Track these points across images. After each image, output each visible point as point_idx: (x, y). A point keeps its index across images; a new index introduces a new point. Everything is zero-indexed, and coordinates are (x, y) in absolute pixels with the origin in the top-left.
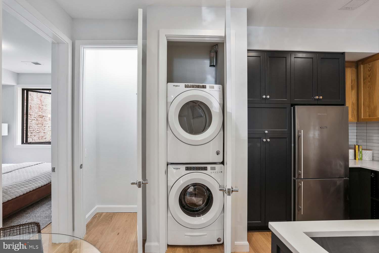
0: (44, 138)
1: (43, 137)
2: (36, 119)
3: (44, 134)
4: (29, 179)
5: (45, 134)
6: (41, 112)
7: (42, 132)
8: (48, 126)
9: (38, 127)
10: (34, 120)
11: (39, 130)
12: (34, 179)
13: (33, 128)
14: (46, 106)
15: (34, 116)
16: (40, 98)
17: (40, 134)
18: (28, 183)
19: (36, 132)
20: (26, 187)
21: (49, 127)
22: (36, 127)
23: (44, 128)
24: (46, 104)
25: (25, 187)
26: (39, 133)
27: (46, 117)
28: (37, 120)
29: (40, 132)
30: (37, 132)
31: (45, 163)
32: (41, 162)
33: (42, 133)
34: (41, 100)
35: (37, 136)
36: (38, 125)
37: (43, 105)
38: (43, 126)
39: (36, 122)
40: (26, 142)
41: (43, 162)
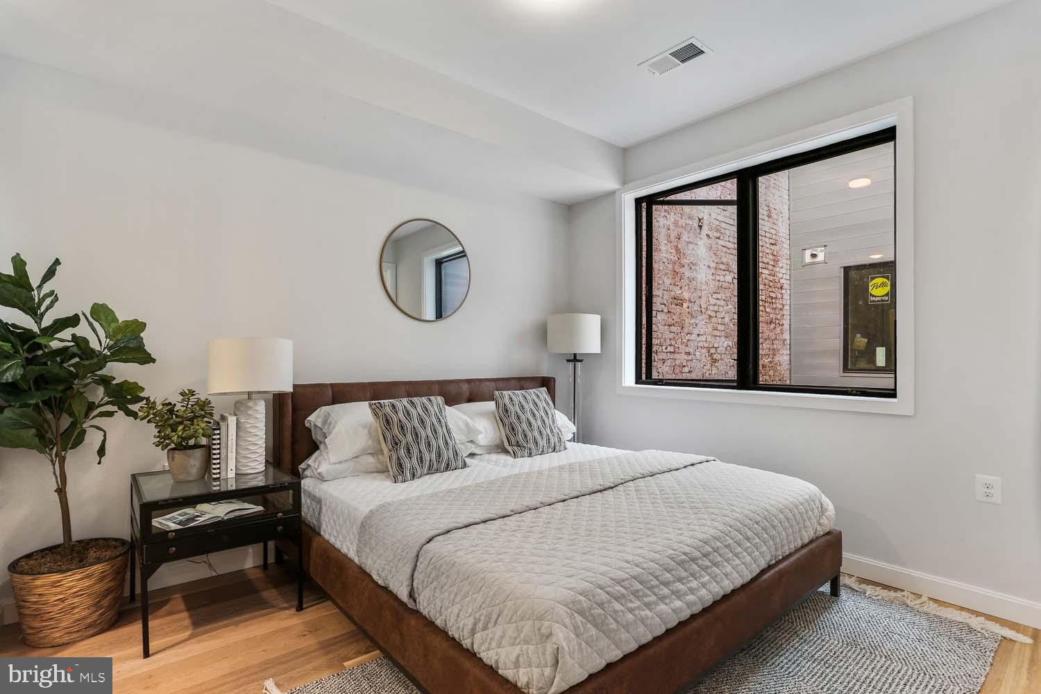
0: (686, 369)
1: (684, 366)
2: (666, 310)
3: (686, 357)
4: (687, 549)
5: (690, 358)
6: (678, 288)
7: (683, 348)
8: (698, 332)
9: (672, 336)
10: (662, 311)
11: (673, 343)
12: (703, 551)
13: (660, 336)
14: (691, 268)
15: (662, 298)
16: (676, 244)
17: (676, 356)
18: (684, 574)
19: (666, 348)
20: (678, 595)
21: (698, 335)
22: (668, 335)
23: (687, 338)
24: (691, 263)
25: (673, 593)
26: (674, 352)
27: (691, 302)
28: (669, 312)
29: (677, 350)
30: (668, 350)
31: (718, 462)
32: (704, 458)
33: (681, 353)
34: (677, 250)
35: (669, 363)
36: (673, 329)
37: (683, 266)
38: (686, 330)
39: (666, 318)
40: (646, 378)
41: (710, 458)
